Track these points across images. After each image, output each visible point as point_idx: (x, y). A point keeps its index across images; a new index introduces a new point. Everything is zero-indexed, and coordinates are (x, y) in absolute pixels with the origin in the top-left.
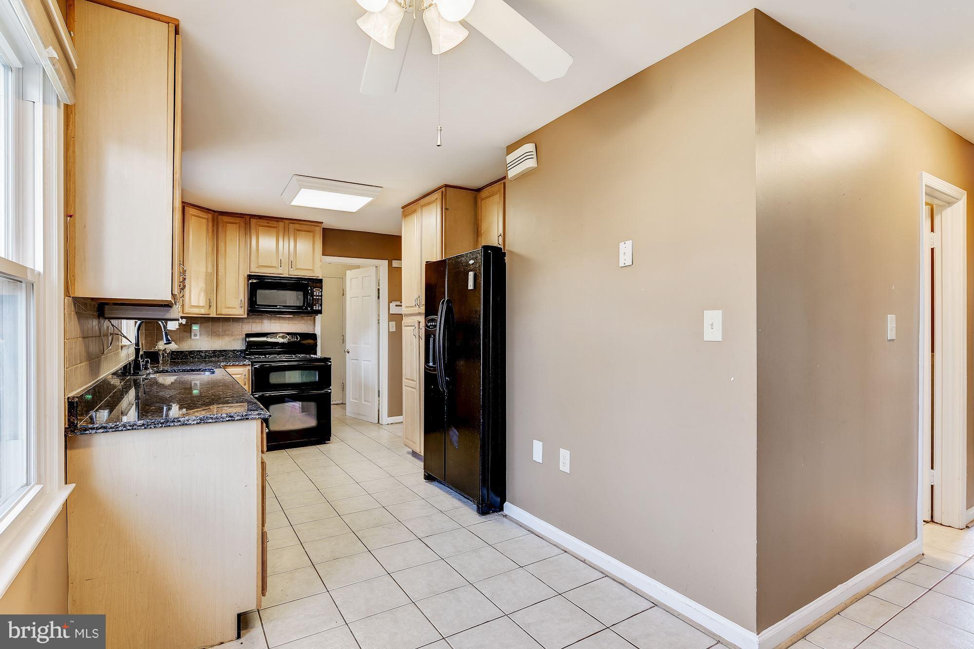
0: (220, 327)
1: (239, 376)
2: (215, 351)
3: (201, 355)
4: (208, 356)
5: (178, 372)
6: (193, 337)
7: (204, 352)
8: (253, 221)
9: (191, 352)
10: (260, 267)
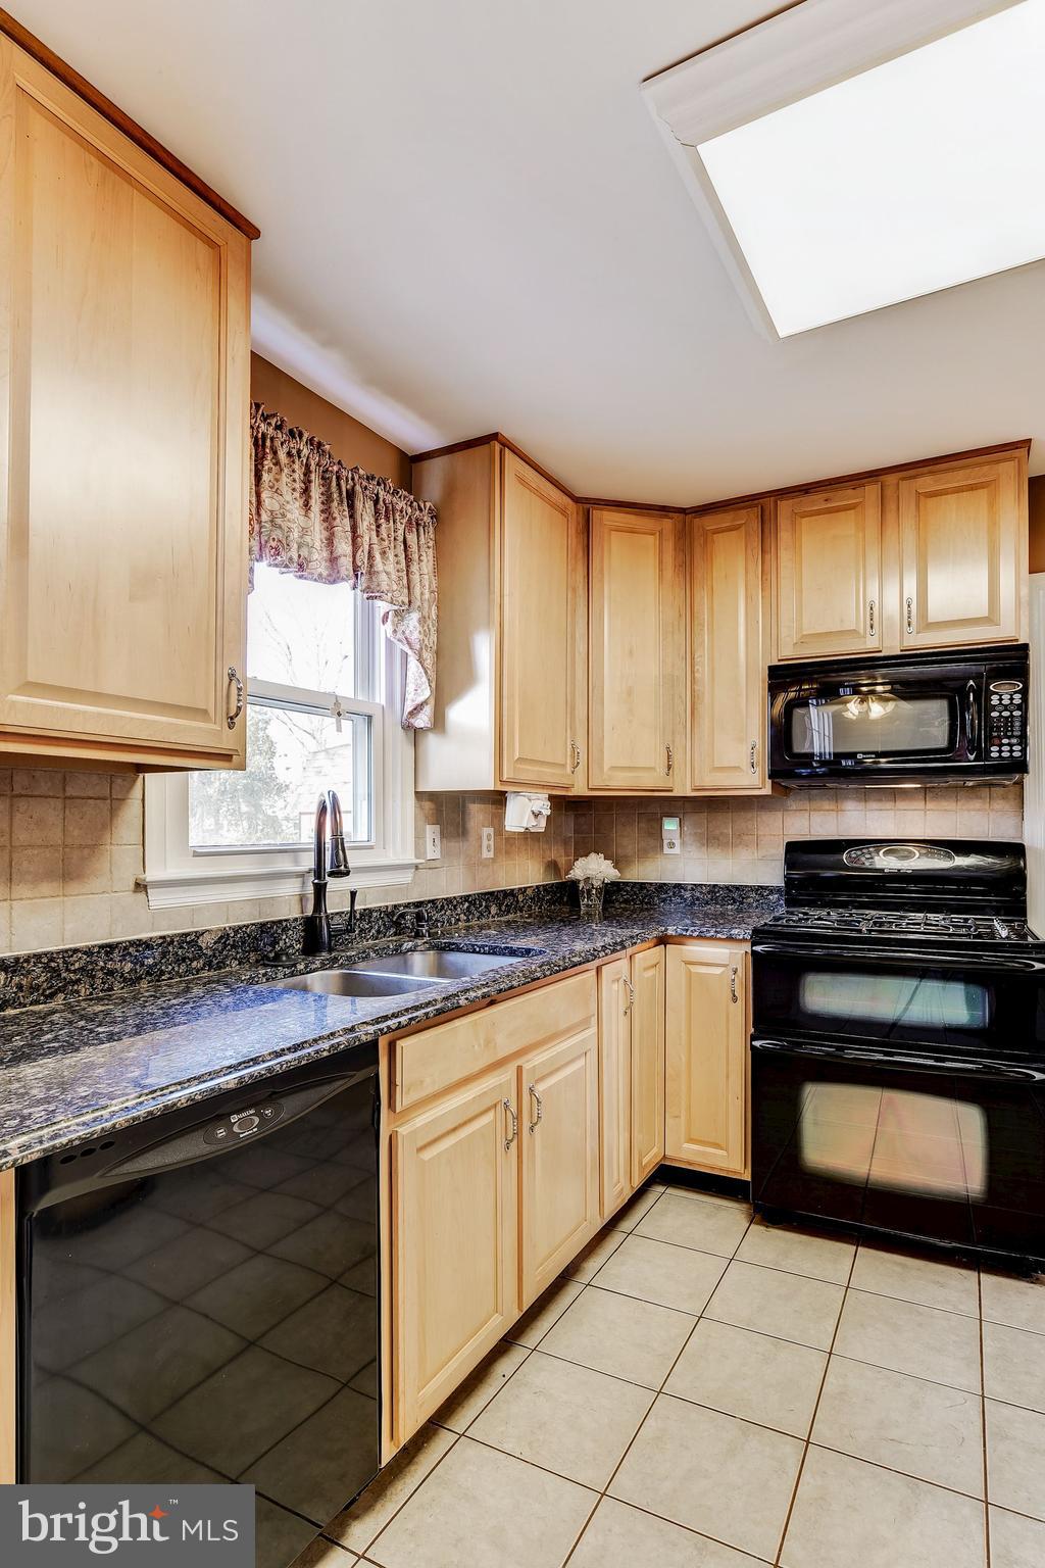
0: (726, 825)
1: (718, 971)
2: (715, 886)
3: (682, 897)
4: (698, 899)
5: (479, 953)
6: (666, 850)
7: (689, 888)
8: (785, 507)
9: (661, 887)
10: (804, 640)
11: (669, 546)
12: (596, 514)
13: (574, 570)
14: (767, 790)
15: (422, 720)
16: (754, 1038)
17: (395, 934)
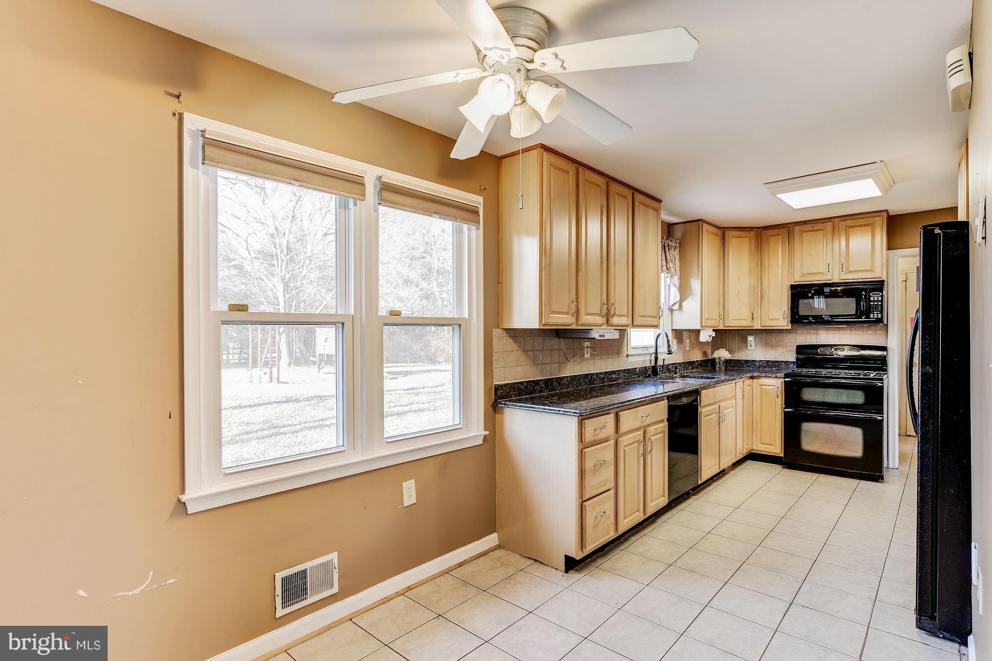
0: (774, 339)
1: (772, 387)
2: (768, 361)
3: (755, 365)
4: (761, 365)
6: (749, 347)
7: (758, 361)
8: (797, 229)
9: (747, 361)
10: (804, 275)
11: (753, 241)
12: (727, 233)
13: (720, 253)
14: (789, 327)
15: (676, 307)
16: (785, 408)
17: (668, 373)
